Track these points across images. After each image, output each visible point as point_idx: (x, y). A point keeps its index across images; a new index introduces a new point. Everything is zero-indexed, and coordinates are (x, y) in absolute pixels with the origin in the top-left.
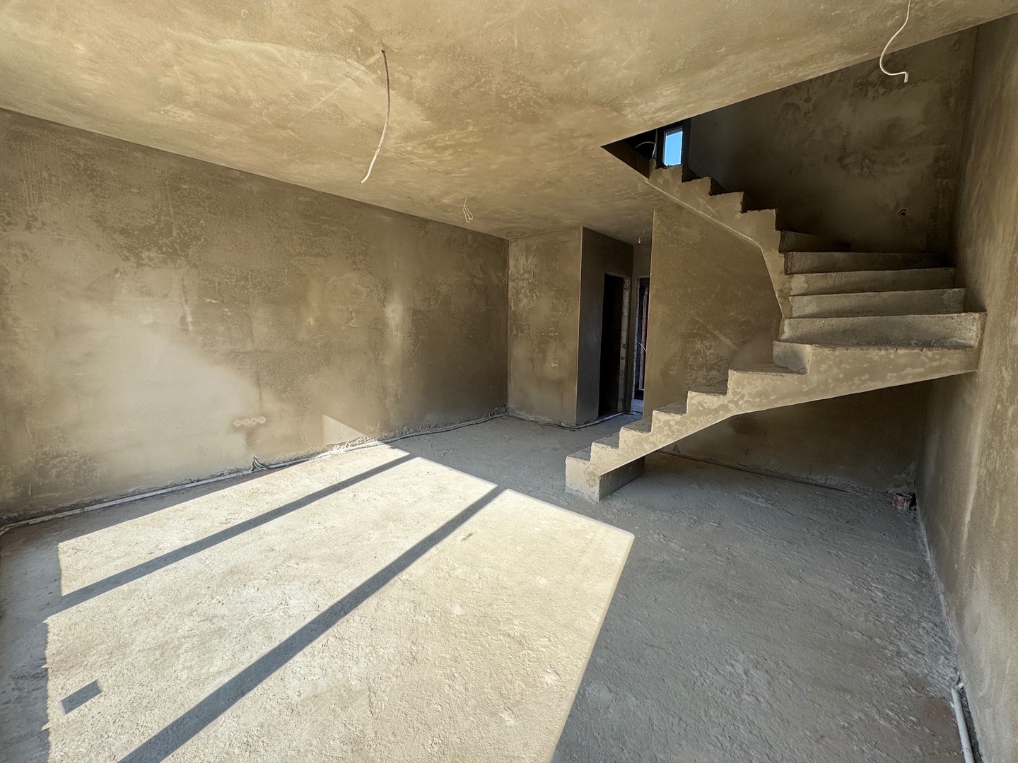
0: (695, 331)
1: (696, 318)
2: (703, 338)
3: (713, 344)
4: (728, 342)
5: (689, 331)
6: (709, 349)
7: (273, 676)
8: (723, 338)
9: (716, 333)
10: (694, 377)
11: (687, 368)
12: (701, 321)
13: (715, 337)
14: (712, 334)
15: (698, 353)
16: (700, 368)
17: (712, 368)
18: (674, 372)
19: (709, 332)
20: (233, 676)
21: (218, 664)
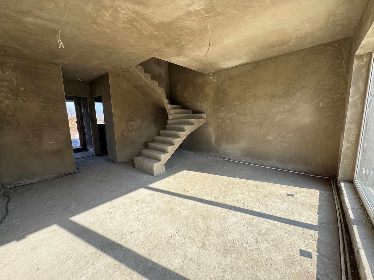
0: (130, 119)
1: (130, 114)
2: (132, 121)
3: (136, 123)
4: (139, 122)
5: (128, 119)
6: (135, 124)
7: (263, 212)
8: (138, 120)
9: (136, 119)
10: (132, 134)
11: (129, 131)
12: (131, 115)
13: (136, 120)
14: (135, 119)
15: (132, 126)
16: (133, 130)
17: (136, 130)
18: (126, 133)
19: (134, 119)
20: (269, 220)
21: (269, 226)
